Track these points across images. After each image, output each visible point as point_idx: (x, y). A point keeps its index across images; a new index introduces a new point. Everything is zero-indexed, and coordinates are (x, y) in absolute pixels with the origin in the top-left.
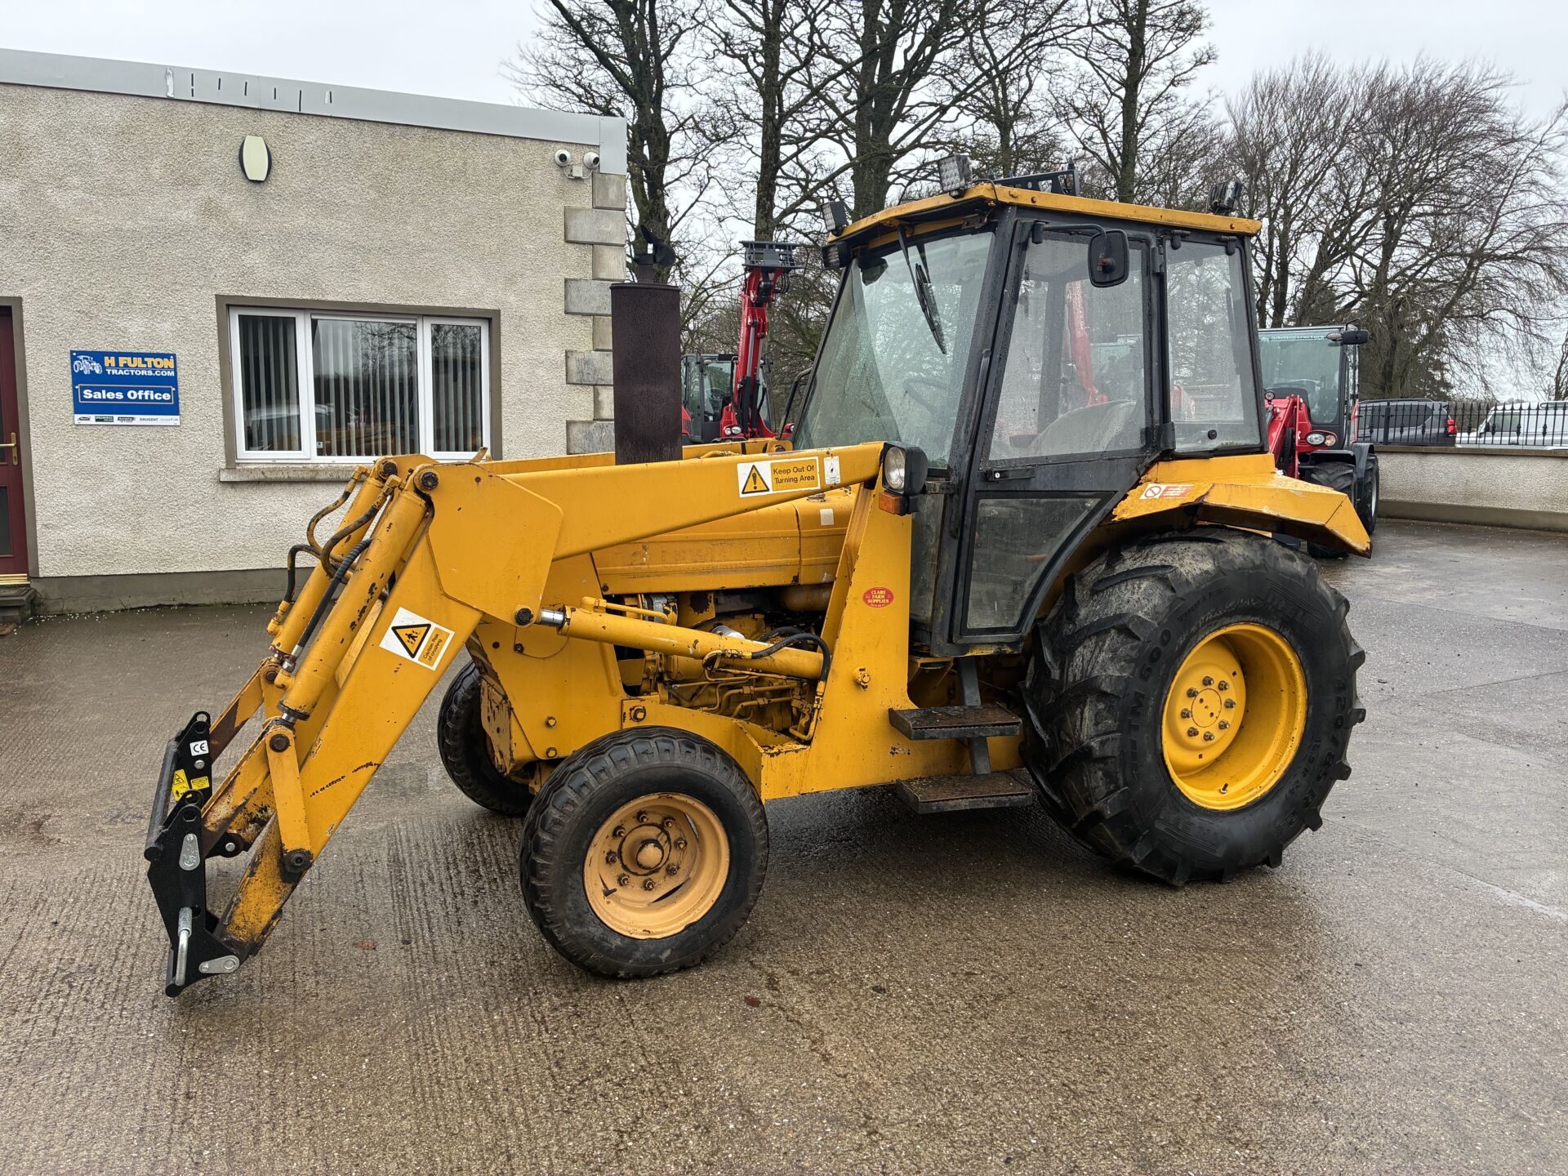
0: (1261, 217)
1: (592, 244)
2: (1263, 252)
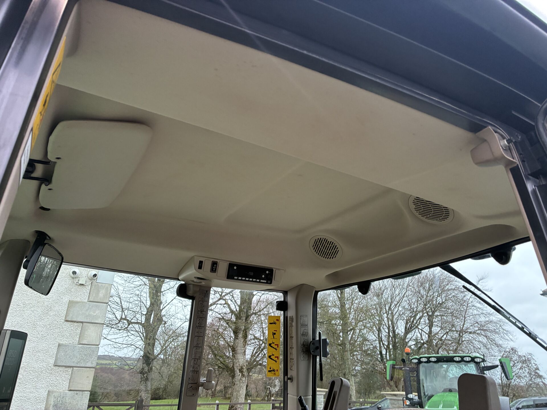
0: (384, 313)
1: (82, 322)
2: (386, 326)
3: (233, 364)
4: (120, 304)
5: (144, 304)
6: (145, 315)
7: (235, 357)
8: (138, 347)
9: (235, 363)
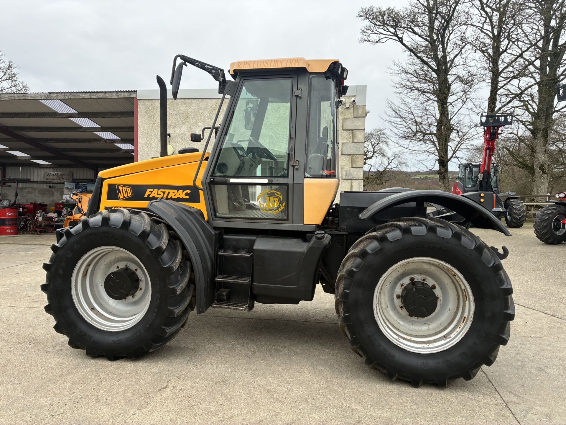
1: (352, 130)
3: (533, 163)
4: (414, 120)
5: (434, 116)
6: (436, 126)
7: (534, 156)
8: (431, 152)
9: (534, 162)
